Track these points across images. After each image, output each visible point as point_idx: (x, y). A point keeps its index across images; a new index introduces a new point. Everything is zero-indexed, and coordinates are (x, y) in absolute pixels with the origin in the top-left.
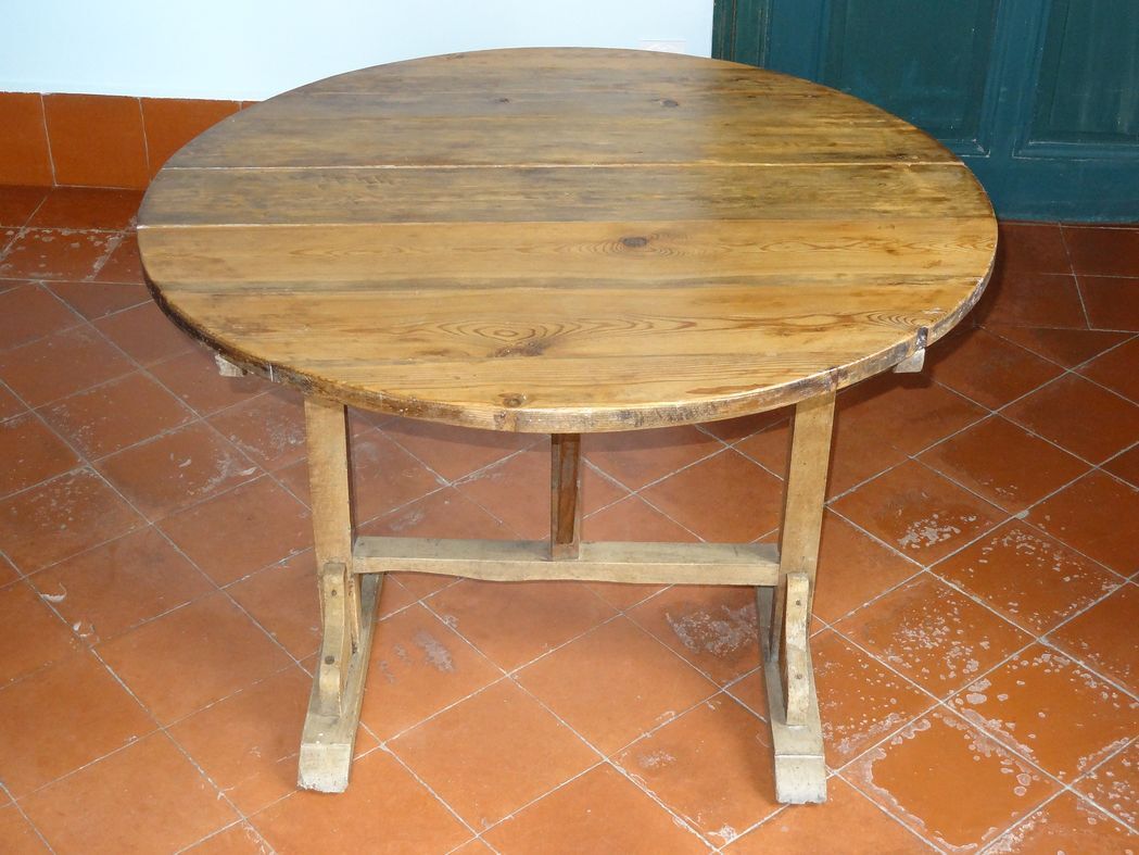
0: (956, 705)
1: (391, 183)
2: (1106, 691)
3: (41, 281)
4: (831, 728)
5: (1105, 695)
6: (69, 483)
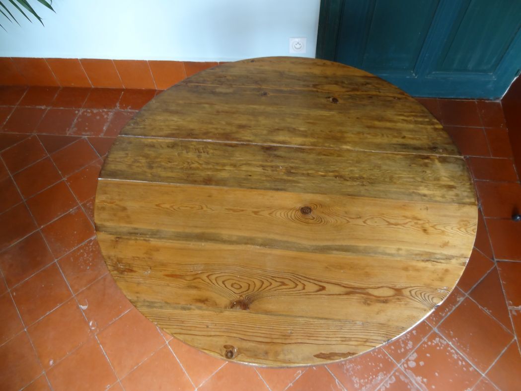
0: (404, 367)
2: (460, 360)
3: (86, 137)
4: (358, 381)
5: (460, 363)
6: (91, 244)
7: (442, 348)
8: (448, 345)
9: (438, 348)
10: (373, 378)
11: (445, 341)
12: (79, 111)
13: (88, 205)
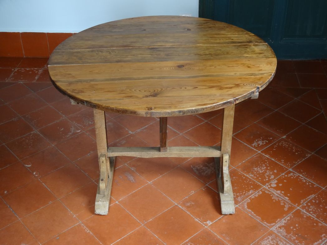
0: (268, 187)
1: (115, 52)
2: (308, 182)
3: (22, 82)
4: (235, 194)
5: (308, 184)
6: (31, 135)
7: (295, 177)
8: (299, 176)
9: (292, 178)
10: (246, 193)
11: (297, 174)
12: (15, 69)
13: (27, 116)
